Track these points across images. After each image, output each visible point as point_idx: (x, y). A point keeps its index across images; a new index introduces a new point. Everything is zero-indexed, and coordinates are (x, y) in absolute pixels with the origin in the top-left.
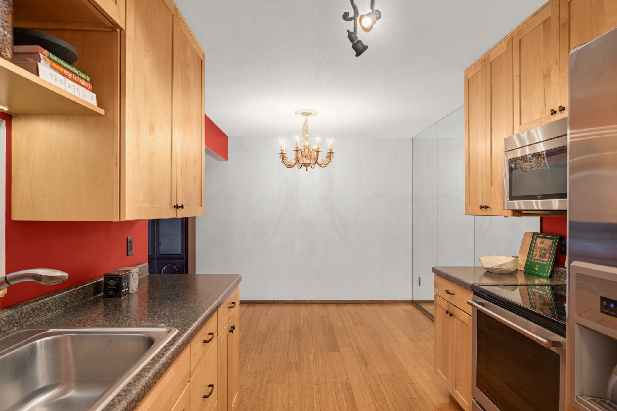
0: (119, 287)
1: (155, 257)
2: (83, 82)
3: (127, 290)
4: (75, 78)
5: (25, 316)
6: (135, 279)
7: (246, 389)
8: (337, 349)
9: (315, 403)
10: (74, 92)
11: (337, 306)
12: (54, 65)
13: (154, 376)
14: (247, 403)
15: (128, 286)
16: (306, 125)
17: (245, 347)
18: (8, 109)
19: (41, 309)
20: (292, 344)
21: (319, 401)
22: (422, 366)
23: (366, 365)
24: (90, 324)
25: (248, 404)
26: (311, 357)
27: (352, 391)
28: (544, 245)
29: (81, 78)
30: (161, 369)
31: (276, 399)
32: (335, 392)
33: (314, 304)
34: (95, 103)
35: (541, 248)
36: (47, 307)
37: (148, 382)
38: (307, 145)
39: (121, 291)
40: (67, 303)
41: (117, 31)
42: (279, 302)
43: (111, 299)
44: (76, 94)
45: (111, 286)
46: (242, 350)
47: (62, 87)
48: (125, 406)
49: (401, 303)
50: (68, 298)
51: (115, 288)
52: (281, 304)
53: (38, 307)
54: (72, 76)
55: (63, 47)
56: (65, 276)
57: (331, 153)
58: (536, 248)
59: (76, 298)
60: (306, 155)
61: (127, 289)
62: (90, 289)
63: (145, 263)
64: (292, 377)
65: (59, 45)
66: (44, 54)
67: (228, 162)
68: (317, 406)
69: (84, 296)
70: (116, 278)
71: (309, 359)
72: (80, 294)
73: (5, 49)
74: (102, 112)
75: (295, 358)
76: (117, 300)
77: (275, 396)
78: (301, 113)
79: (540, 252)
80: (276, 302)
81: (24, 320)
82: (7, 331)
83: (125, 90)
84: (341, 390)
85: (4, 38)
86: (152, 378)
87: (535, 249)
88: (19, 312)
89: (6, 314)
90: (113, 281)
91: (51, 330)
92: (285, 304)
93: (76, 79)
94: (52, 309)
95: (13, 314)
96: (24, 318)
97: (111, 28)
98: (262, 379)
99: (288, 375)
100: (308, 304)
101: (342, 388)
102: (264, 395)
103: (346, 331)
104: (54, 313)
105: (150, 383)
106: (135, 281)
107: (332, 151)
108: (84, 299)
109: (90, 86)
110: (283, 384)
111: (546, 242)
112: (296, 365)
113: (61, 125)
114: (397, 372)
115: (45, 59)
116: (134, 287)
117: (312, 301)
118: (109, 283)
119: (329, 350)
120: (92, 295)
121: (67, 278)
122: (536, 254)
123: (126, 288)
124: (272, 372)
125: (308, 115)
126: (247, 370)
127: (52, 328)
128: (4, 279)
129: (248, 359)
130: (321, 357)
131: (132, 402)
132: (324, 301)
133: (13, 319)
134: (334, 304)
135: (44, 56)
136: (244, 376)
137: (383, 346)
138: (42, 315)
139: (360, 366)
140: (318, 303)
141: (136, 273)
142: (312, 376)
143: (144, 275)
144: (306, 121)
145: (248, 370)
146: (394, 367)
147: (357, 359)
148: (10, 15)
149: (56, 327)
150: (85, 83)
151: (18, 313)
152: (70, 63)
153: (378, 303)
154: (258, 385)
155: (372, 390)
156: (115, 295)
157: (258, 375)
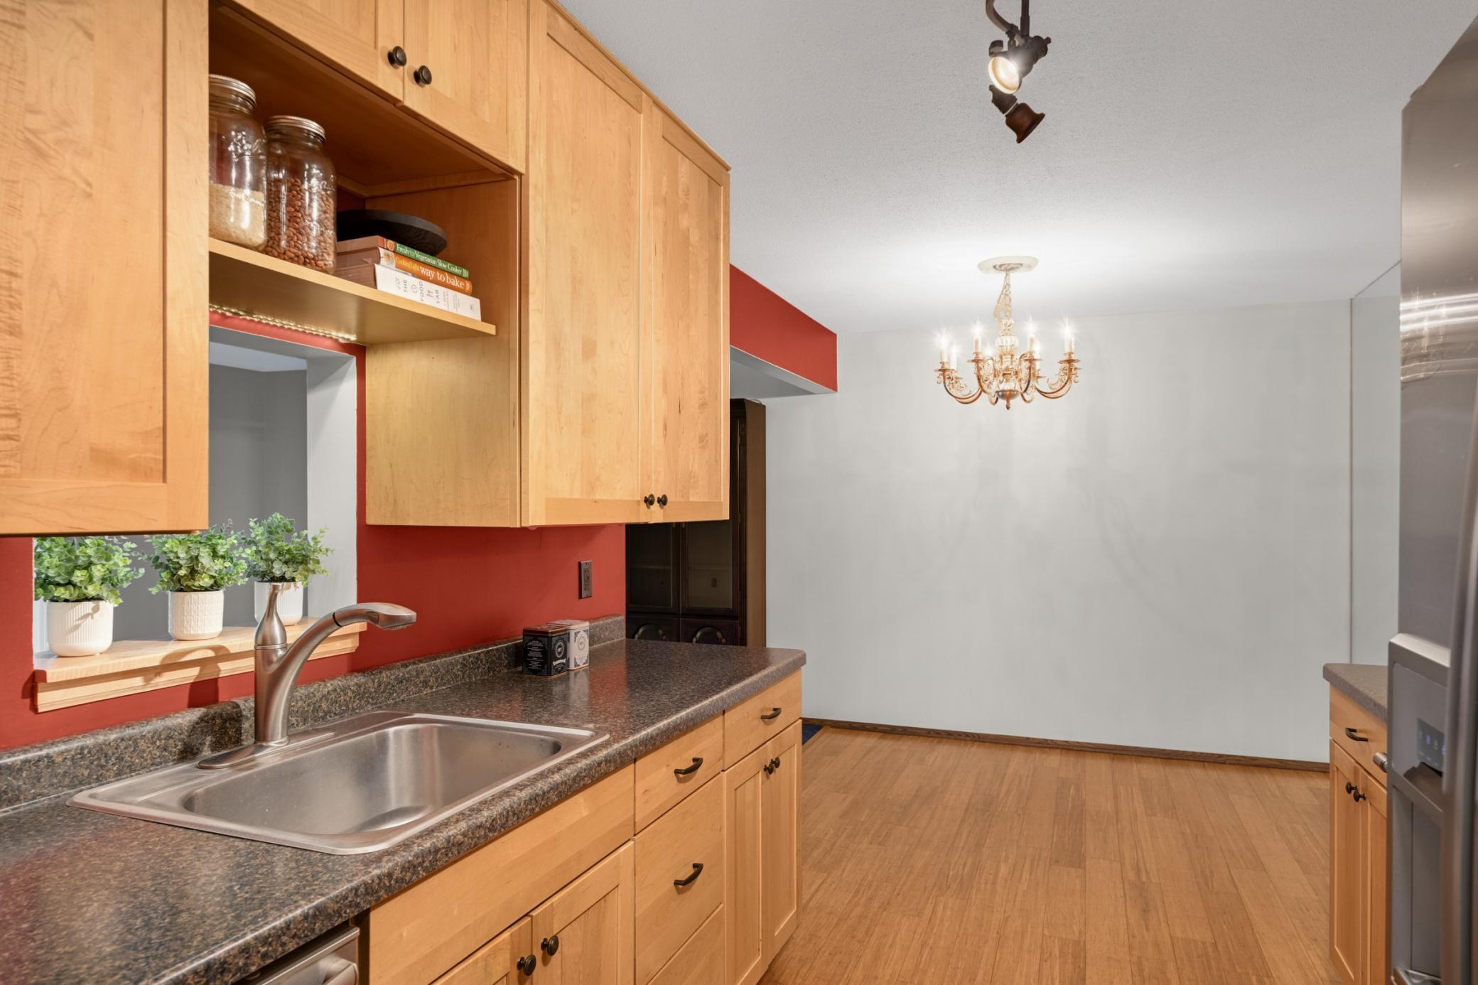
0: (547, 655)
1: (679, 610)
2: (455, 282)
3: (563, 663)
4: (440, 277)
5: (385, 689)
6: (581, 644)
7: (830, 913)
8: (1078, 861)
9: (981, 972)
10: (438, 302)
11: (1113, 759)
12: (404, 263)
13: (531, 799)
14: (823, 942)
15: (565, 656)
16: (1006, 294)
17: (851, 827)
18: (355, 339)
19: (411, 680)
20: (964, 835)
21: (991, 969)
22: (1316, 940)
23: (1145, 911)
24: (477, 713)
25: (825, 943)
26: (1004, 870)
27: (1085, 963)
29: (452, 274)
30: (548, 792)
31: (891, 946)
32: (1038, 957)
33: (1050, 748)
34: (476, 314)
36: (422, 679)
37: (515, 806)
38: (1009, 344)
39: (551, 664)
40: (456, 676)
41: (515, 179)
42: (960, 735)
43: (534, 677)
44: (442, 306)
45: (535, 653)
46: (843, 833)
47: (416, 298)
48: (463, 830)
49: (1313, 771)
50: (459, 667)
51: (541, 656)
52: (965, 740)
53: (407, 676)
54: (436, 275)
55: (419, 229)
56: (410, 617)
57: (1070, 361)
59: (475, 669)
60: (1007, 369)
61: (564, 661)
62: (500, 655)
63: (618, 615)
64: (941, 907)
65: (412, 227)
66: (386, 248)
67: (837, 395)
68: (984, 980)
69: (489, 668)
70: (542, 636)
71: (996, 876)
72: (482, 662)
73: (323, 256)
74: (490, 329)
75: (961, 867)
76: (543, 678)
77: (891, 939)
78: (995, 267)
80: (952, 735)
81: (384, 695)
82: (357, 709)
83: (527, 285)
84: (1058, 956)
85: (322, 238)
86: (525, 801)
88: (376, 680)
89: (356, 680)
90: (537, 643)
91: (417, 715)
92: (975, 741)
93: (443, 279)
94: (430, 684)
95: (366, 683)
96: (384, 692)
97: (503, 175)
98: (871, 899)
99: (934, 901)
100: (1034, 746)
101: (1061, 952)
102: (867, 932)
103: (1117, 824)
104: (434, 690)
105: (520, 807)
106: (581, 647)
107: (1073, 357)
108: (489, 672)
109: (468, 286)
110: (917, 918)
112: (960, 882)
113: (433, 358)
114: (1229, 942)
115: (388, 256)
116: (581, 659)
117: (1046, 740)
118: (531, 647)
119: (1057, 862)
120: (505, 667)
121: (414, 620)
123: (562, 658)
124: (899, 887)
125: (1012, 269)
126: (842, 875)
127: (418, 711)
128: (332, 617)
129: (850, 853)
130: (1031, 874)
131: (479, 827)
132: (1078, 742)
133: (366, 691)
134: (1107, 755)
135: (387, 251)
136: (834, 886)
137: (1211, 872)
138: (414, 690)
139: (1126, 910)
140: (1061, 747)
141: (584, 631)
142: (993, 912)
143: (615, 640)
144: (1007, 286)
145: (844, 876)
146: (1225, 927)
147: (1125, 894)
148: (331, 200)
149: (427, 711)
150: (459, 284)
151: (374, 682)
152: (433, 253)
153: (1238, 764)
154: (858, 910)
155: (1141, 970)
156: (540, 671)
157: (864, 890)
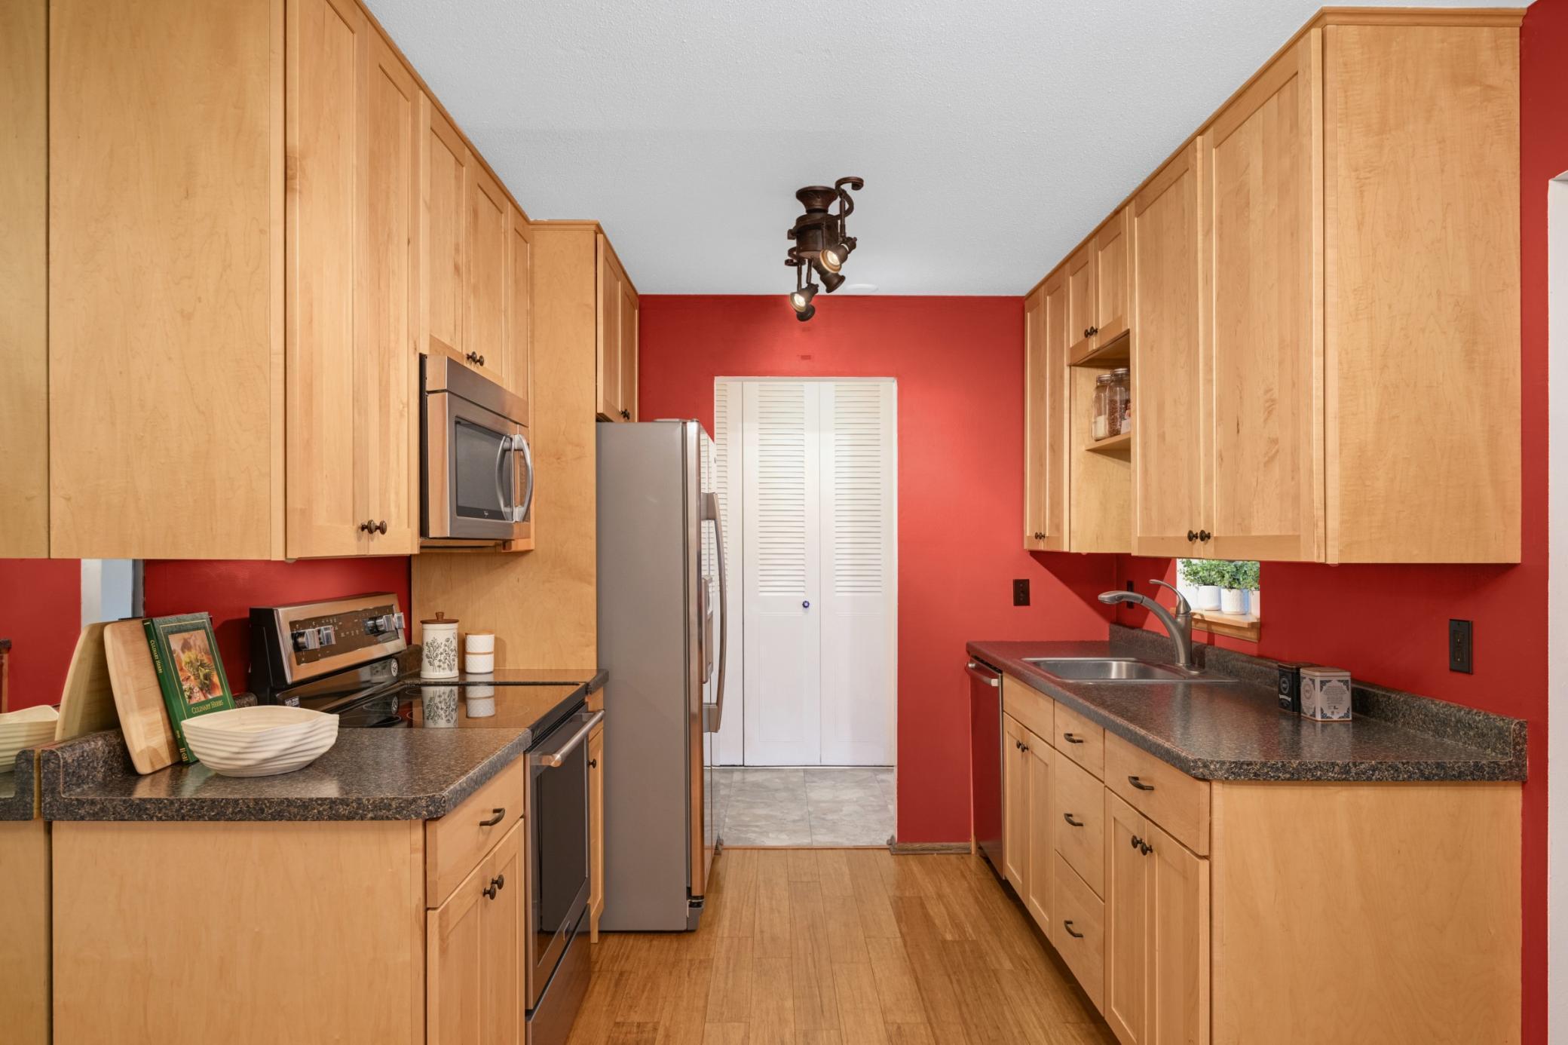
28: (193, 651)
35: (191, 663)
58: (182, 669)
79: (197, 677)
87: (180, 673)
111: (194, 641)
122: (190, 688)
